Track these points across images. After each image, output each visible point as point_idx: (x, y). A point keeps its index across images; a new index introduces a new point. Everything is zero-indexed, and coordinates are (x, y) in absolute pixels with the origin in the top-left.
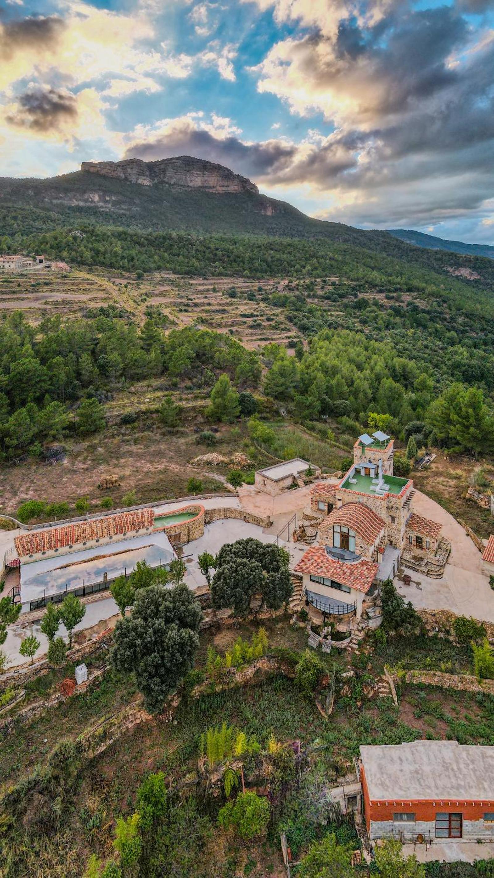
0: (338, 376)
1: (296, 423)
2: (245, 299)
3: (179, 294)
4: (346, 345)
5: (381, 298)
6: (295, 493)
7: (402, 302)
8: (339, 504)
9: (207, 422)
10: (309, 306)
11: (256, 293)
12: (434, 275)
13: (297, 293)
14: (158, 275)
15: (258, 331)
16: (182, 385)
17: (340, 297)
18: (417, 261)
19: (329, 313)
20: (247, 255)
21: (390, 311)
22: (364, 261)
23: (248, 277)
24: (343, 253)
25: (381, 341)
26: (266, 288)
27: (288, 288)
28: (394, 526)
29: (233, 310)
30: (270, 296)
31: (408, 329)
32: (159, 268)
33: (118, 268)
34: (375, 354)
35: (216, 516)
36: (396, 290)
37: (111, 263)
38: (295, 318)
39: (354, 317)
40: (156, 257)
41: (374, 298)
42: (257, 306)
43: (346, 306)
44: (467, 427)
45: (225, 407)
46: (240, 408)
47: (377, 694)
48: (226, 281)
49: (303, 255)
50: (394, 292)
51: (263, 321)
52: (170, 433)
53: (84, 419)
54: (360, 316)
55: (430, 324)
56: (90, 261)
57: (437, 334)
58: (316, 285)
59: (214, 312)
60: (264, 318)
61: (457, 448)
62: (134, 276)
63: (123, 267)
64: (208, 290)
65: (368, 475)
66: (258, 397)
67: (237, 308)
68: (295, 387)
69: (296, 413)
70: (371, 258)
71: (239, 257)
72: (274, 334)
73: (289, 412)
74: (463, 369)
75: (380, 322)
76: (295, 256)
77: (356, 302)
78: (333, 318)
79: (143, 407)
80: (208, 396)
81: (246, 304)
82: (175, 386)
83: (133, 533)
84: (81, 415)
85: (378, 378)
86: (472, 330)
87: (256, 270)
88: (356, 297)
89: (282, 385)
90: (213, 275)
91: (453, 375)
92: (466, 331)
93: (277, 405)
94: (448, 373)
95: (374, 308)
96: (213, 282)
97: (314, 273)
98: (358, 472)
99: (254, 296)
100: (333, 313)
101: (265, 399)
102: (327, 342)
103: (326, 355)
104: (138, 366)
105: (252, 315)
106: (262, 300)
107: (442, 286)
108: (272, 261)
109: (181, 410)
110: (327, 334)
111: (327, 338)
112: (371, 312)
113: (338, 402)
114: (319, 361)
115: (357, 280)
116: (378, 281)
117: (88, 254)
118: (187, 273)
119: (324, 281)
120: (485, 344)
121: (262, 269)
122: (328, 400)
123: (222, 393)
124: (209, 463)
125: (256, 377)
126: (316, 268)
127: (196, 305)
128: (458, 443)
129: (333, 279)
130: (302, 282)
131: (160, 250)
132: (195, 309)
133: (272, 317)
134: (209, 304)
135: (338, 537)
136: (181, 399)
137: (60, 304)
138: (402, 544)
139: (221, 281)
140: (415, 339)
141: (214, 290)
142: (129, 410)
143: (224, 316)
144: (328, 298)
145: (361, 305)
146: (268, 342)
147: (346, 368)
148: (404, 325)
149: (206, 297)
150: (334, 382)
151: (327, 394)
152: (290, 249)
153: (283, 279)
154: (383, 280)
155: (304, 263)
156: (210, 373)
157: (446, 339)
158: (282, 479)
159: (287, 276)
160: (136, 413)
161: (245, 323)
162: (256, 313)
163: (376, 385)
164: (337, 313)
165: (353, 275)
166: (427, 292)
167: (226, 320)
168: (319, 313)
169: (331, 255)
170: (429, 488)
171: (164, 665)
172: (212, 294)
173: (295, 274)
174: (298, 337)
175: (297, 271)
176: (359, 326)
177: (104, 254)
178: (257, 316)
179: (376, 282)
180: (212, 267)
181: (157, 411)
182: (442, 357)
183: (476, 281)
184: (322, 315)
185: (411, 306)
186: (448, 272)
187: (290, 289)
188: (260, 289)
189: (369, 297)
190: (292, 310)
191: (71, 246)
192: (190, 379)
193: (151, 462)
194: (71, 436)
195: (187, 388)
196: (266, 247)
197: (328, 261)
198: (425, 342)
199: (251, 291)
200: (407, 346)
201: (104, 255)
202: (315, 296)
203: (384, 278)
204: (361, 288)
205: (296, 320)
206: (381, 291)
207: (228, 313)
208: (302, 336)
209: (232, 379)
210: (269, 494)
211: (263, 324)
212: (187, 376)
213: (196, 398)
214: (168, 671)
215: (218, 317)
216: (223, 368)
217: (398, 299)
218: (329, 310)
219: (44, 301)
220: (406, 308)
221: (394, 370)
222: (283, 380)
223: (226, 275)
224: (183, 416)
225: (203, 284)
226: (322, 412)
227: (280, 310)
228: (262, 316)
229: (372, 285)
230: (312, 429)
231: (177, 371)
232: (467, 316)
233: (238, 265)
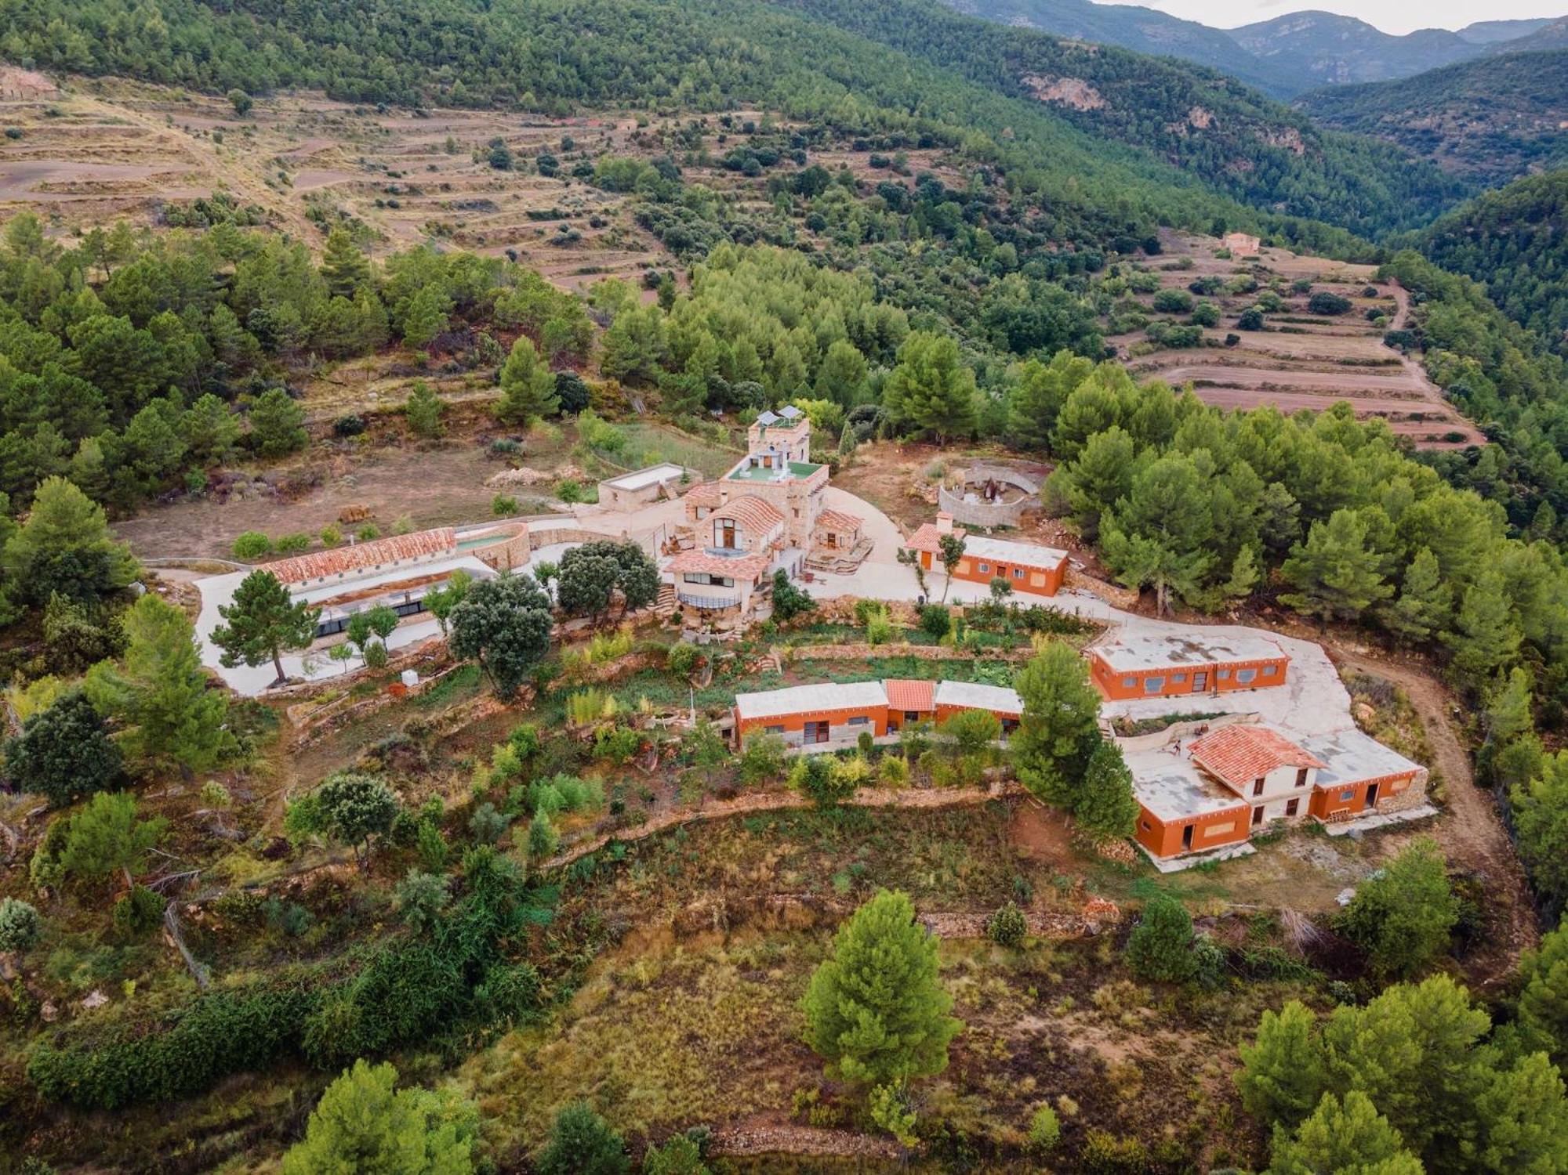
0: (742, 338)
1: (664, 422)
2: (533, 171)
3: (362, 161)
4: (766, 278)
5: (858, 164)
6: (663, 507)
7: (907, 174)
8: (724, 499)
9: (499, 425)
10: (687, 191)
11: (559, 156)
12: (998, 100)
13: (659, 154)
14: (290, 104)
15: (574, 253)
16: (439, 364)
17: (764, 164)
18: (963, 59)
19: (737, 206)
20: (526, 44)
21: (877, 198)
22: (827, 63)
23: (533, 111)
24: (776, 38)
25: (849, 270)
26: (582, 140)
27: (637, 139)
28: (798, 521)
29: (507, 201)
30: (594, 164)
31: (913, 239)
32: (285, 82)
33: (173, 83)
34: (826, 295)
35: (545, 540)
36: (896, 144)
37: (151, 67)
38: (657, 219)
39: (796, 215)
40: (270, 47)
41: (844, 166)
42: (565, 191)
43: (776, 186)
44: (929, 398)
45: (531, 398)
46: (559, 399)
47: (759, 669)
48: (474, 122)
49: (674, 47)
50: (891, 149)
51: (582, 227)
52: (433, 446)
53: (265, 427)
54: (810, 210)
55: (961, 227)
56: (88, 60)
57: (973, 250)
58: (707, 133)
59: (461, 207)
60: (585, 220)
61: (915, 434)
62: (225, 106)
63: (186, 79)
64: (434, 149)
65: (768, 466)
66: (589, 381)
67: (517, 197)
68: (658, 361)
69: (665, 406)
70: (847, 53)
71: (503, 52)
72: (612, 258)
73: (651, 406)
74: (1011, 324)
75: (853, 225)
76: (651, 50)
77: (802, 176)
78: (747, 217)
79: (372, 407)
80: (495, 381)
81: (538, 186)
82: (422, 368)
83: (428, 557)
84: (260, 420)
85: (824, 343)
86: (1051, 238)
87: (553, 90)
88: (801, 163)
89: (635, 355)
90: (441, 104)
91: (990, 339)
92: (1039, 243)
93: (625, 394)
94: (980, 335)
95: (842, 190)
96: (444, 123)
97: (702, 97)
98: (754, 464)
99: (554, 163)
100: (746, 205)
101: (604, 383)
102: (726, 272)
103: (721, 299)
104: (338, 332)
105: (555, 215)
106: (576, 173)
107: (1008, 129)
108: (594, 64)
109: (446, 410)
110: (727, 255)
111: (727, 264)
112: (833, 200)
113: (740, 385)
114: (707, 311)
115: (807, 116)
116: (854, 122)
117: (78, 41)
118: (368, 97)
119: (726, 122)
120: (1072, 270)
121: (568, 87)
122: (721, 380)
123: (521, 374)
124: (519, 483)
125: (584, 345)
126: (704, 85)
127: (414, 190)
128: (919, 428)
129: (750, 115)
130: (671, 123)
131: (274, 24)
132: (416, 200)
133: (603, 218)
134: (446, 188)
135: (720, 534)
136: (440, 391)
137: (82, 191)
138: (808, 544)
139: (464, 122)
140: (926, 261)
141: (451, 148)
142: (344, 412)
143: (489, 217)
144: (734, 166)
145: (810, 184)
146: (600, 276)
147: (759, 324)
148: (906, 231)
149: (433, 168)
150: (733, 349)
151: (720, 371)
152: (637, 27)
153: (622, 116)
154: (867, 118)
155: (674, 69)
156: (489, 340)
157: (992, 261)
158: (643, 489)
159: (633, 106)
160: (362, 416)
161: (541, 233)
162: (564, 209)
163: (819, 356)
164: (756, 204)
165: (798, 104)
166: (964, 147)
167: (496, 227)
168: (714, 204)
169: (744, 45)
170: (864, 489)
171: (516, 640)
172: (443, 160)
173: (653, 103)
174: (665, 264)
175: (659, 93)
176: (803, 236)
177: (121, 37)
178: (568, 216)
179: (851, 124)
180: (433, 80)
181: (401, 412)
182: (975, 301)
183: (1093, 114)
184: (720, 212)
185: (924, 185)
186: (1032, 89)
187: (641, 144)
188: (567, 146)
189: (831, 162)
190: (649, 200)
191: (23, 16)
192: (450, 353)
193: (416, 487)
194: (250, 458)
195: (449, 371)
196: (572, 21)
197: (736, 64)
198: (945, 270)
199: (545, 148)
200: (902, 278)
201: (122, 40)
202: (704, 162)
203: (872, 111)
204: (812, 138)
205: (658, 226)
206: (860, 147)
207: (497, 210)
208: (674, 261)
209: (538, 348)
210: (624, 511)
211: (584, 235)
212: (442, 346)
213: (469, 387)
214: (523, 646)
215: (474, 222)
216: (515, 331)
217: (897, 168)
218: (738, 198)
219: (35, 183)
220: (914, 189)
221: (861, 328)
222: (634, 348)
223: (475, 105)
224: (452, 417)
225: (418, 132)
226: (711, 403)
227: (622, 199)
228: (578, 215)
229: (842, 132)
230: (693, 430)
231: (424, 337)
232: (1044, 207)
233: (504, 74)
